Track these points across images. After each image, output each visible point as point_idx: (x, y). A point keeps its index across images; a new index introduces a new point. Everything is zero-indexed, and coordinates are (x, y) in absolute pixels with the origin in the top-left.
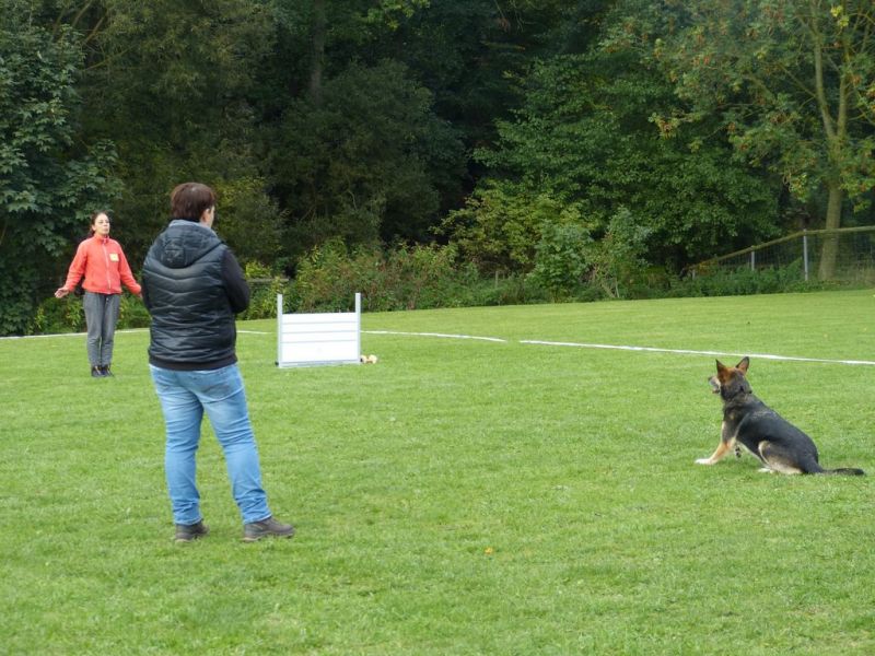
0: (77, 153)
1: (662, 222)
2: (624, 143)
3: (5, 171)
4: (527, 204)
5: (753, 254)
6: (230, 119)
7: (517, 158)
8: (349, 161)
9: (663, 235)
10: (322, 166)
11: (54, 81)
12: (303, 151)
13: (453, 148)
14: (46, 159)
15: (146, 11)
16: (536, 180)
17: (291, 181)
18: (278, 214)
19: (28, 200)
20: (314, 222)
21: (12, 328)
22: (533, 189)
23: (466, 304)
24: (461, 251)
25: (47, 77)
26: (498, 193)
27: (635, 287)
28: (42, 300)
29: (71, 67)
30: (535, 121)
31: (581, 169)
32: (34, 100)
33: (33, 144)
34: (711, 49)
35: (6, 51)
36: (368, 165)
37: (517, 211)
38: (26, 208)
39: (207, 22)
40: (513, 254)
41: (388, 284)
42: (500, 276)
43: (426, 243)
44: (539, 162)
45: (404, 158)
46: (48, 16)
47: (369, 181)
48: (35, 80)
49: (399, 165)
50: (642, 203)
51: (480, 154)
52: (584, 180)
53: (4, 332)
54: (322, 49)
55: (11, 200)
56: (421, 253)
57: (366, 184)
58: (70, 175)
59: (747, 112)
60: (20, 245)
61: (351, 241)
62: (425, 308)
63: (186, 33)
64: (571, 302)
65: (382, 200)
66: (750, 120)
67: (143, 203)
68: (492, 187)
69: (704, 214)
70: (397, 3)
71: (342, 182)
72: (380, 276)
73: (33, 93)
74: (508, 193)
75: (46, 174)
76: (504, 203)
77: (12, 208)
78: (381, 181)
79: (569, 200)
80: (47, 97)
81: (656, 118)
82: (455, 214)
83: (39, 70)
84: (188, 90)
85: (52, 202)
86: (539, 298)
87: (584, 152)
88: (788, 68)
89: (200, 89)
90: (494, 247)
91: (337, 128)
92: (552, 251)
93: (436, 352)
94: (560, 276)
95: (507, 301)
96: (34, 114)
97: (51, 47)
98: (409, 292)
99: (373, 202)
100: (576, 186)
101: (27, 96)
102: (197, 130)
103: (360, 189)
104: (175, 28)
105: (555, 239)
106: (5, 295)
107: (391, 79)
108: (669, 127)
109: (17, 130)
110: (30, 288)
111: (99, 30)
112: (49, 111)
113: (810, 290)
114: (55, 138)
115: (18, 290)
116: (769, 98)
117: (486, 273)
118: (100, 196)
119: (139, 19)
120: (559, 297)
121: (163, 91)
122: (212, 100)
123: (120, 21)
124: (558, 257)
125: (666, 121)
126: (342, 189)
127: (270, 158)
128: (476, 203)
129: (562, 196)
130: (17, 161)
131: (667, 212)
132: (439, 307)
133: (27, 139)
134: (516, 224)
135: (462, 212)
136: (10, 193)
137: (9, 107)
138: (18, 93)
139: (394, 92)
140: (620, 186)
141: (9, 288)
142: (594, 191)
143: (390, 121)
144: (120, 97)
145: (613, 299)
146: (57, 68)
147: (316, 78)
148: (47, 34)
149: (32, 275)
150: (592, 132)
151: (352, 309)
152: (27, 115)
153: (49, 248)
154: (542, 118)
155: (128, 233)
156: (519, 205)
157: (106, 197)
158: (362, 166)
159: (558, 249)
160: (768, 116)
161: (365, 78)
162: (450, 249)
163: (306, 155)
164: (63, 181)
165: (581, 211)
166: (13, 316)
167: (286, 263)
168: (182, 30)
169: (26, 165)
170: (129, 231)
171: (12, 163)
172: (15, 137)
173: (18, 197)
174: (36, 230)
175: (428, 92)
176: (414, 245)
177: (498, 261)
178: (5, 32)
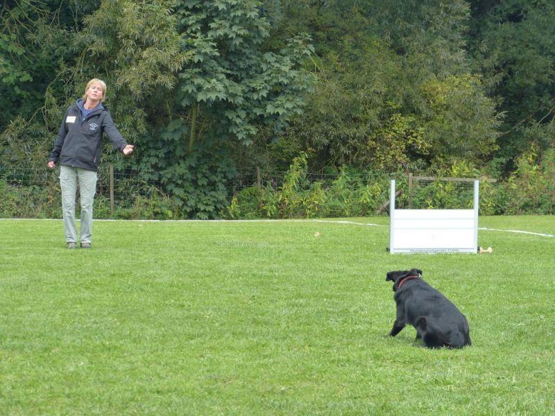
3: (196, 61)
14: (243, 51)
17: (528, 82)
19: (216, 88)
28: (240, 189)
33: (226, 35)
55: (199, 88)
58: (264, 67)
67: (347, 98)
75: (241, 65)
77: (200, 97)
85: (244, 93)
109: (214, 22)
110: (225, 177)
114: (249, 29)
115: (214, 178)
118: (292, 90)
127: (496, 55)
130: (208, 50)
133: (221, 32)
136: (199, 81)
141: (205, 176)
153: (240, 136)
155: (331, 127)
164: (258, 73)
166: (207, 205)
167: (502, 163)
169: (218, 54)
170: (333, 125)
171: (203, 51)
172: (210, 29)
173: (208, 86)
174: (227, 117)
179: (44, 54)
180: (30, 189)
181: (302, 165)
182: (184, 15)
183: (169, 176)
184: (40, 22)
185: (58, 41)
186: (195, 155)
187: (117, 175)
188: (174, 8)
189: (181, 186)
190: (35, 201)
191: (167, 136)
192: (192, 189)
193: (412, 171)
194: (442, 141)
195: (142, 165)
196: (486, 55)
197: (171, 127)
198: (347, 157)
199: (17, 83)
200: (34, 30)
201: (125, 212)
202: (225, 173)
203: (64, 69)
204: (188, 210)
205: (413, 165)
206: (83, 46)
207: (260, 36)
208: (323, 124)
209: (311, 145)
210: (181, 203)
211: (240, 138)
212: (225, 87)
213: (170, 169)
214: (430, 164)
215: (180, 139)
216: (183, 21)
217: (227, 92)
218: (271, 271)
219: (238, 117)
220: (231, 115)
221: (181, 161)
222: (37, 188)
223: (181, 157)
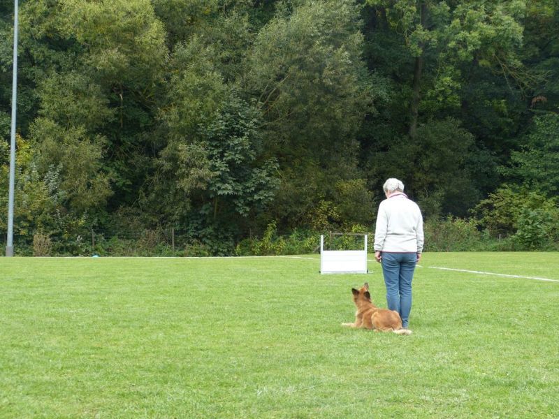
4: (524, 198)
6: (346, 148)
7: (520, 172)
8: (426, 173)
11: (246, 127)
15: (297, 91)
16: (531, 184)
18: (373, 199)
19: (228, 189)
22: (529, 189)
24: (486, 222)
25: (242, 125)
26: (510, 192)
28: (241, 240)
29: (255, 120)
32: (235, 136)
33: (232, 159)
35: (223, 112)
36: (438, 175)
37: (518, 201)
38: (227, 193)
39: (329, 96)
42: (502, 237)
43: (462, 218)
44: (533, 174)
45: (459, 171)
47: (437, 183)
48: (236, 126)
49: (455, 175)
51: (500, 169)
55: (219, 188)
56: (459, 223)
57: (436, 185)
58: (254, 175)
63: (318, 102)
65: (441, 194)
67: (296, 191)
68: (504, 188)
70: (442, 87)
71: (420, 183)
73: (235, 133)
74: (513, 190)
75: (241, 175)
76: (511, 196)
77: (220, 193)
78: (444, 183)
79: (549, 196)
80: (242, 135)
82: (483, 202)
83: (238, 121)
84: (320, 132)
85: (242, 189)
90: (502, 221)
91: (419, 154)
92: (527, 223)
94: (531, 238)
95: (504, 250)
96: (235, 144)
97: (247, 110)
98: (447, 243)
99: (436, 194)
100: (554, 188)
101: (232, 135)
103: (431, 187)
104: (312, 100)
105: (530, 217)
106: (220, 237)
107: (450, 128)
109: (226, 153)
110: (233, 234)
112: (242, 143)
114: (245, 156)
115: (227, 235)
117: (494, 236)
118: (267, 187)
119: (293, 94)
120: (527, 249)
122: (335, 139)
124: (530, 227)
126: (421, 187)
127: (375, 169)
128: (495, 196)
129: (545, 194)
130: (223, 169)
133: (230, 158)
134: (516, 208)
135: (487, 201)
136: (219, 185)
137: (223, 140)
138: (227, 133)
139: (452, 135)
141: (222, 234)
144: (286, 136)
146: (247, 120)
147: (413, 128)
149: (234, 227)
152: (231, 144)
153: (241, 212)
154: (537, 149)
156: (520, 198)
158: (432, 174)
159: (530, 223)
161: (436, 127)
162: (475, 221)
163: (401, 169)
164: (250, 178)
166: (223, 248)
168: (316, 100)
169: (229, 170)
170: (289, 206)
171: (221, 169)
172: (224, 156)
173: (223, 187)
174: (234, 203)
175: (471, 135)
176: (455, 218)
177: (508, 229)
178: (223, 102)
179: (137, 171)
180: (130, 241)
181: (274, 228)
182: (211, 150)
183: (204, 233)
184: (135, 153)
185: (145, 163)
186: (217, 222)
187: (176, 233)
188: (207, 147)
189: (210, 239)
190: (133, 248)
191: (202, 212)
192: (215, 241)
193: (332, 230)
194: (347, 214)
195: (189, 228)
196: (370, 169)
197: (204, 207)
198: (297, 222)
199: (124, 185)
200: (132, 157)
201: (179, 253)
202: (233, 232)
203: (148, 178)
204: (214, 251)
205: (331, 226)
206: (158, 165)
207: (251, 160)
208: (284, 205)
209: (278, 217)
210: (210, 248)
212: (233, 187)
213: (204, 230)
214: (340, 226)
215: (209, 214)
216: (211, 153)
217: (234, 190)
218: (259, 284)
219: (240, 203)
220: (236, 202)
221: (210, 226)
222: (134, 240)
223: (209, 224)
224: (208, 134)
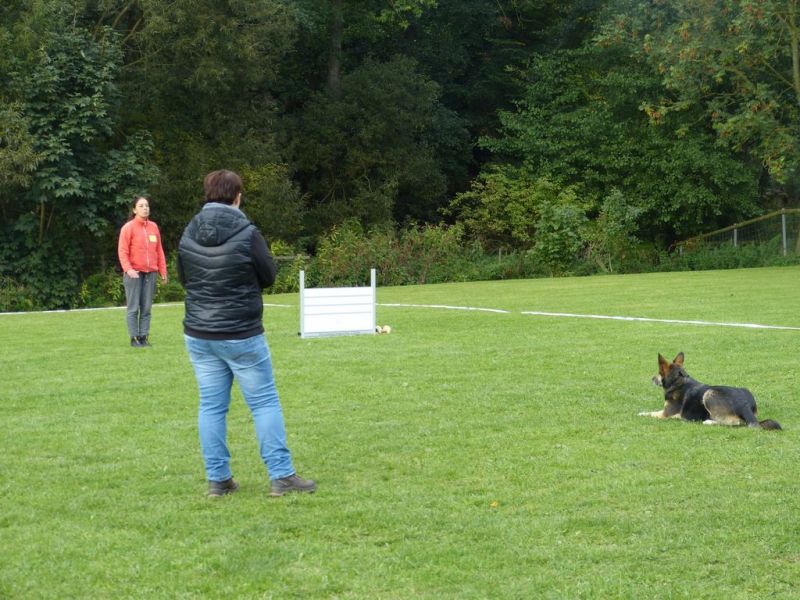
0: (117, 143)
1: (652, 203)
2: (616, 130)
3: (53, 160)
4: (527, 187)
5: (735, 231)
6: (256, 111)
7: (519, 144)
8: (365, 149)
9: (652, 214)
10: (340, 153)
11: (96, 77)
12: (323, 140)
13: (459, 136)
14: (89, 148)
15: (179, 13)
16: (536, 164)
17: (311, 168)
18: (300, 197)
19: (74, 185)
20: (333, 204)
21: (59, 303)
22: (534, 172)
23: (472, 279)
24: (467, 230)
25: (89, 74)
26: (501, 177)
27: (626, 262)
28: (86, 278)
29: (111, 65)
30: (535, 111)
31: (577, 154)
32: (77, 94)
33: (77, 135)
34: (696, 43)
35: (53, 51)
36: (383, 152)
37: (518, 193)
38: (72, 193)
39: (234, 23)
40: (514, 233)
41: (401, 261)
42: (503, 253)
43: (435, 223)
44: (538, 147)
45: (414, 145)
46: (91, 18)
47: (382, 166)
48: (79, 76)
49: (410, 151)
50: (633, 185)
51: (483, 142)
52: (579, 164)
53: (52, 306)
54: (340, 46)
55: (57, 186)
56: (431, 232)
57: (380, 169)
58: (111, 162)
59: (730, 101)
60: (66, 226)
61: (366, 221)
62: (434, 282)
63: (216, 32)
64: (568, 276)
65: (394, 184)
66: (732, 109)
67: (175, 188)
68: (496, 172)
69: (690, 195)
70: (407, 4)
71: (357, 167)
72: (394, 253)
73: (77, 89)
74: (511, 176)
75: (89, 162)
76: (506, 186)
77: (59, 193)
78: (394, 166)
79: (566, 183)
80: (90, 92)
81: (645, 107)
82: (462, 196)
83: (82, 68)
84: (218, 84)
85: (94, 187)
86: (539, 273)
87: (580, 138)
88: (768, 61)
89: (229, 83)
90: (498, 226)
91: (353, 118)
92: (551, 229)
93: (445, 322)
94: (558, 253)
95: (509, 276)
96: (78, 107)
97: (94, 46)
98: (420, 268)
99: (387, 186)
100: (573, 170)
101: (72, 91)
102: (226, 121)
103: (375, 174)
104: (205, 28)
105: (553, 219)
106: (52, 272)
107: (402, 74)
108: (658, 114)
109: (62, 122)
110: (75, 265)
111: (137, 30)
112: (91, 105)
113: (788, 264)
114: (98, 130)
115: (64, 267)
116: (749, 88)
117: (490, 250)
118: (138, 182)
119: (172, 19)
120: (557, 272)
121: (194, 86)
122: (238, 94)
123: (155, 22)
124: (556, 236)
125: (656, 110)
126: (358, 174)
127: (293, 145)
128: (481, 186)
129: (560, 179)
130: (63, 151)
131: (657, 194)
132: (448, 281)
133: (72, 131)
134: (517, 205)
135: (468, 194)
136: (57, 179)
137: (55, 101)
138: (63, 89)
139: (405, 85)
140: (613, 170)
141: (56, 266)
142: (589, 174)
143: (402, 112)
144: (156, 91)
145: (607, 274)
146: (98, 66)
147: (334, 73)
148: (90, 35)
149: (77, 254)
150: (587, 121)
151: (368, 283)
152: (72, 108)
153: (92, 228)
154: (540, 107)
155: (164, 215)
156: (520, 188)
157: (143, 182)
158: (376, 152)
159: (556, 228)
160: (748, 105)
161: (379, 72)
162: (457, 229)
163: (326, 144)
164: (105, 168)
165: (577, 193)
166: (60, 291)
167: (307, 242)
168: (212, 30)
169: (71, 154)
170: (165, 213)
171: (58, 152)
172: (61, 129)
173: (64, 184)
174: (80, 212)
175: (437, 85)
176: (424, 224)
177: (501, 239)
178: (52, 33)
182: (34, 118)
183: (24, 267)
186: (46, 246)
188: (25, 111)
189: (36, 275)
191: (19, 227)
192: (45, 278)
197: (23, 220)
202: (74, 261)
204: (44, 297)
210: (35, 292)
211: (92, 230)
212: (79, 183)
213: (23, 260)
215: (32, 232)
216: (33, 123)
217: (82, 189)
219: (90, 212)
220: (84, 210)
221: (33, 253)
223: (33, 249)
224: (29, 91)
